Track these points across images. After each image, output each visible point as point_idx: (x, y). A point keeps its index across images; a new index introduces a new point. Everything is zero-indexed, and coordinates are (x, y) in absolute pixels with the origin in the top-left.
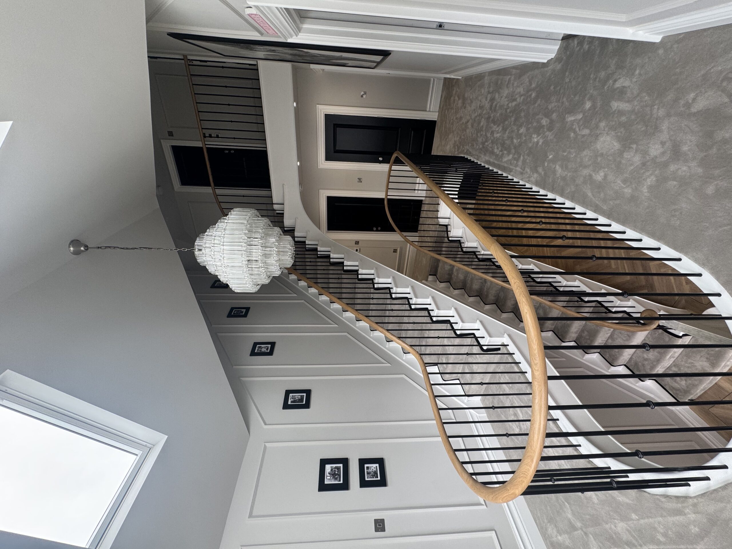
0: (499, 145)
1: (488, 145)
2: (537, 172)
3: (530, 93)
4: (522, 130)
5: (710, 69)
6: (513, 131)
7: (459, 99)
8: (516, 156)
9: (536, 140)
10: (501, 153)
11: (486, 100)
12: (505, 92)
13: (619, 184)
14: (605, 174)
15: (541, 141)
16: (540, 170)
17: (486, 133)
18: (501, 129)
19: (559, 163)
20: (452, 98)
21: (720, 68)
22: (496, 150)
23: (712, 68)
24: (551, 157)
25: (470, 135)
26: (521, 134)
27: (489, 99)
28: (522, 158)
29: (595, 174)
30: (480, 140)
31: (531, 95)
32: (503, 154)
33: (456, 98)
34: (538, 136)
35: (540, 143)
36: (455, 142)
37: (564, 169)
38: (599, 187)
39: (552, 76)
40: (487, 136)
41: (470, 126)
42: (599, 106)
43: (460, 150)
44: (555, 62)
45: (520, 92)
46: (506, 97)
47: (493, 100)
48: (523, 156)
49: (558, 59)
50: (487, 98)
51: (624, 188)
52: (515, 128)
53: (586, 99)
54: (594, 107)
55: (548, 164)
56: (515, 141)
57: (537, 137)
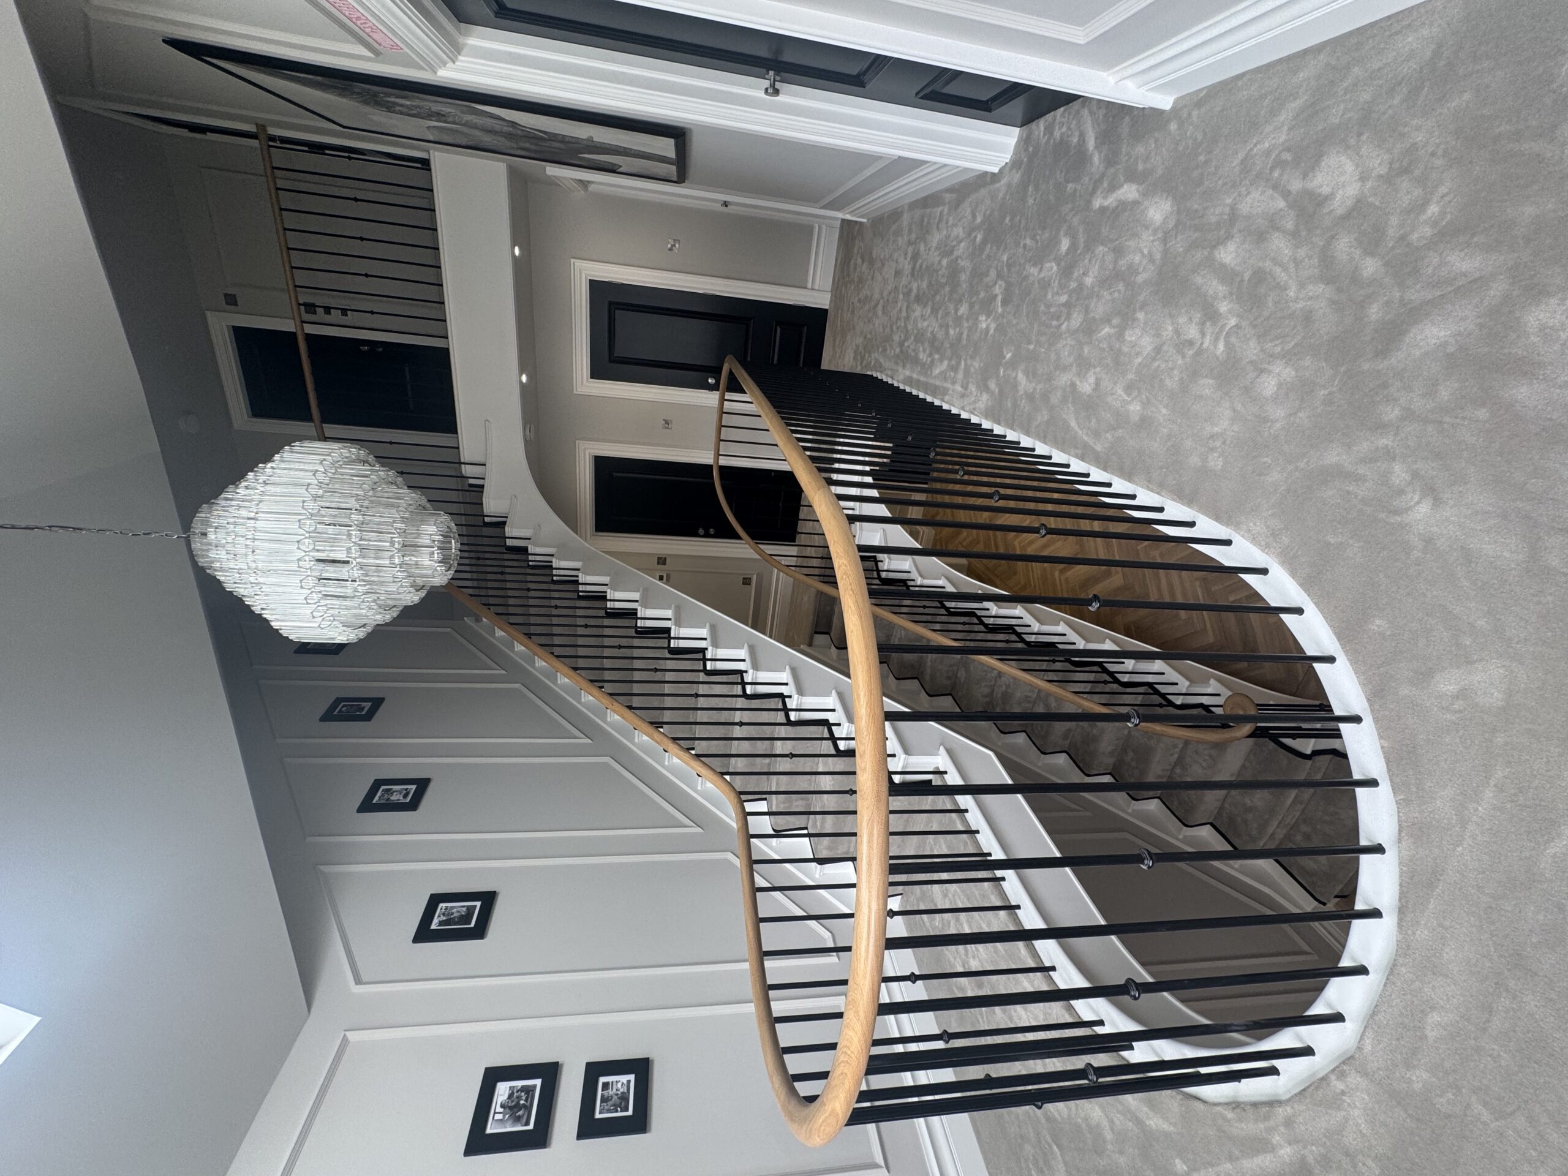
0: (926, 345)
1: (909, 347)
2: (987, 389)
3: (974, 235)
4: (963, 309)
5: (1252, 149)
6: (947, 314)
7: (863, 261)
8: (953, 363)
9: (984, 326)
10: (929, 359)
11: (906, 259)
12: (935, 238)
13: (1121, 396)
14: (1097, 379)
15: (993, 326)
16: (992, 385)
17: (905, 324)
18: (929, 311)
19: (1022, 366)
20: (852, 262)
21: (1267, 145)
22: (921, 356)
23: (1255, 145)
24: (1009, 356)
25: (881, 330)
26: (961, 317)
27: (909, 255)
28: (963, 363)
29: (1081, 382)
30: (896, 338)
31: (976, 237)
32: (932, 362)
33: (859, 261)
34: (988, 316)
35: (992, 331)
36: (857, 346)
37: (1031, 377)
38: (1089, 406)
39: (1008, 197)
40: (907, 330)
41: (880, 313)
42: (1082, 245)
43: (865, 362)
44: (1011, 170)
45: (958, 237)
46: (936, 248)
47: (916, 256)
48: (965, 360)
49: (1015, 164)
50: (906, 254)
51: (1129, 403)
52: (951, 307)
53: (1062, 233)
54: (1073, 246)
55: (1004, 372)
56: (952, 332)
57: (986, 320)
